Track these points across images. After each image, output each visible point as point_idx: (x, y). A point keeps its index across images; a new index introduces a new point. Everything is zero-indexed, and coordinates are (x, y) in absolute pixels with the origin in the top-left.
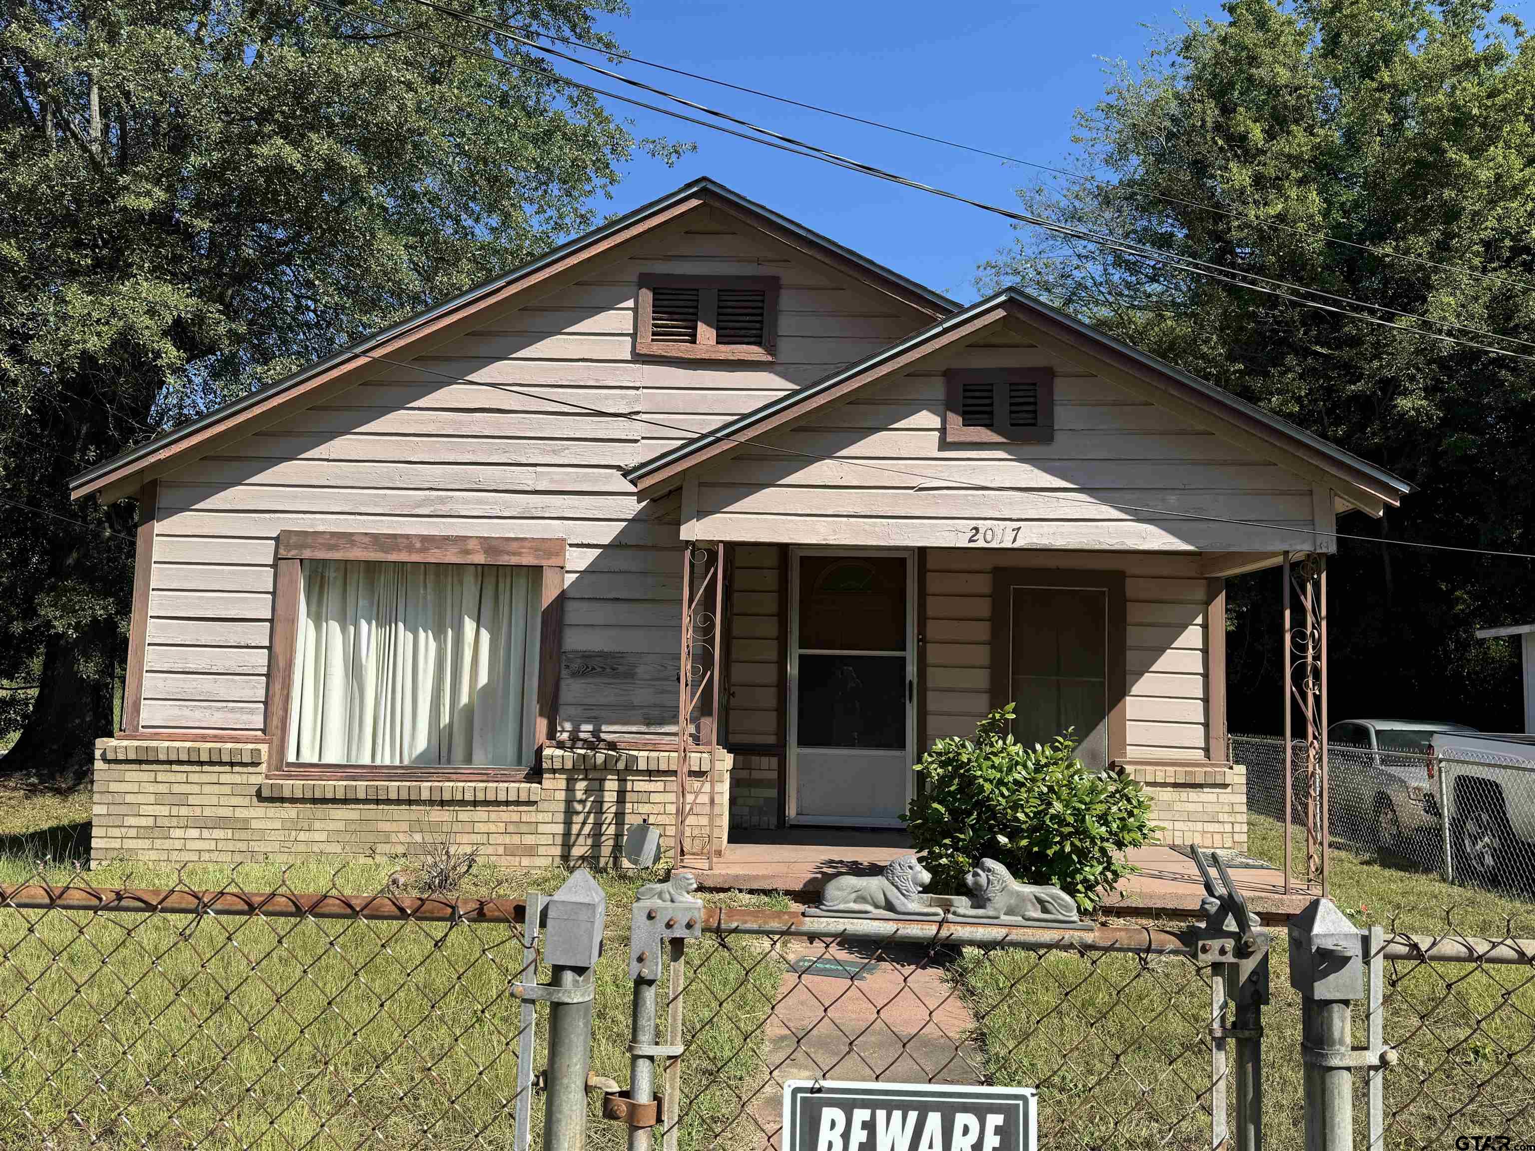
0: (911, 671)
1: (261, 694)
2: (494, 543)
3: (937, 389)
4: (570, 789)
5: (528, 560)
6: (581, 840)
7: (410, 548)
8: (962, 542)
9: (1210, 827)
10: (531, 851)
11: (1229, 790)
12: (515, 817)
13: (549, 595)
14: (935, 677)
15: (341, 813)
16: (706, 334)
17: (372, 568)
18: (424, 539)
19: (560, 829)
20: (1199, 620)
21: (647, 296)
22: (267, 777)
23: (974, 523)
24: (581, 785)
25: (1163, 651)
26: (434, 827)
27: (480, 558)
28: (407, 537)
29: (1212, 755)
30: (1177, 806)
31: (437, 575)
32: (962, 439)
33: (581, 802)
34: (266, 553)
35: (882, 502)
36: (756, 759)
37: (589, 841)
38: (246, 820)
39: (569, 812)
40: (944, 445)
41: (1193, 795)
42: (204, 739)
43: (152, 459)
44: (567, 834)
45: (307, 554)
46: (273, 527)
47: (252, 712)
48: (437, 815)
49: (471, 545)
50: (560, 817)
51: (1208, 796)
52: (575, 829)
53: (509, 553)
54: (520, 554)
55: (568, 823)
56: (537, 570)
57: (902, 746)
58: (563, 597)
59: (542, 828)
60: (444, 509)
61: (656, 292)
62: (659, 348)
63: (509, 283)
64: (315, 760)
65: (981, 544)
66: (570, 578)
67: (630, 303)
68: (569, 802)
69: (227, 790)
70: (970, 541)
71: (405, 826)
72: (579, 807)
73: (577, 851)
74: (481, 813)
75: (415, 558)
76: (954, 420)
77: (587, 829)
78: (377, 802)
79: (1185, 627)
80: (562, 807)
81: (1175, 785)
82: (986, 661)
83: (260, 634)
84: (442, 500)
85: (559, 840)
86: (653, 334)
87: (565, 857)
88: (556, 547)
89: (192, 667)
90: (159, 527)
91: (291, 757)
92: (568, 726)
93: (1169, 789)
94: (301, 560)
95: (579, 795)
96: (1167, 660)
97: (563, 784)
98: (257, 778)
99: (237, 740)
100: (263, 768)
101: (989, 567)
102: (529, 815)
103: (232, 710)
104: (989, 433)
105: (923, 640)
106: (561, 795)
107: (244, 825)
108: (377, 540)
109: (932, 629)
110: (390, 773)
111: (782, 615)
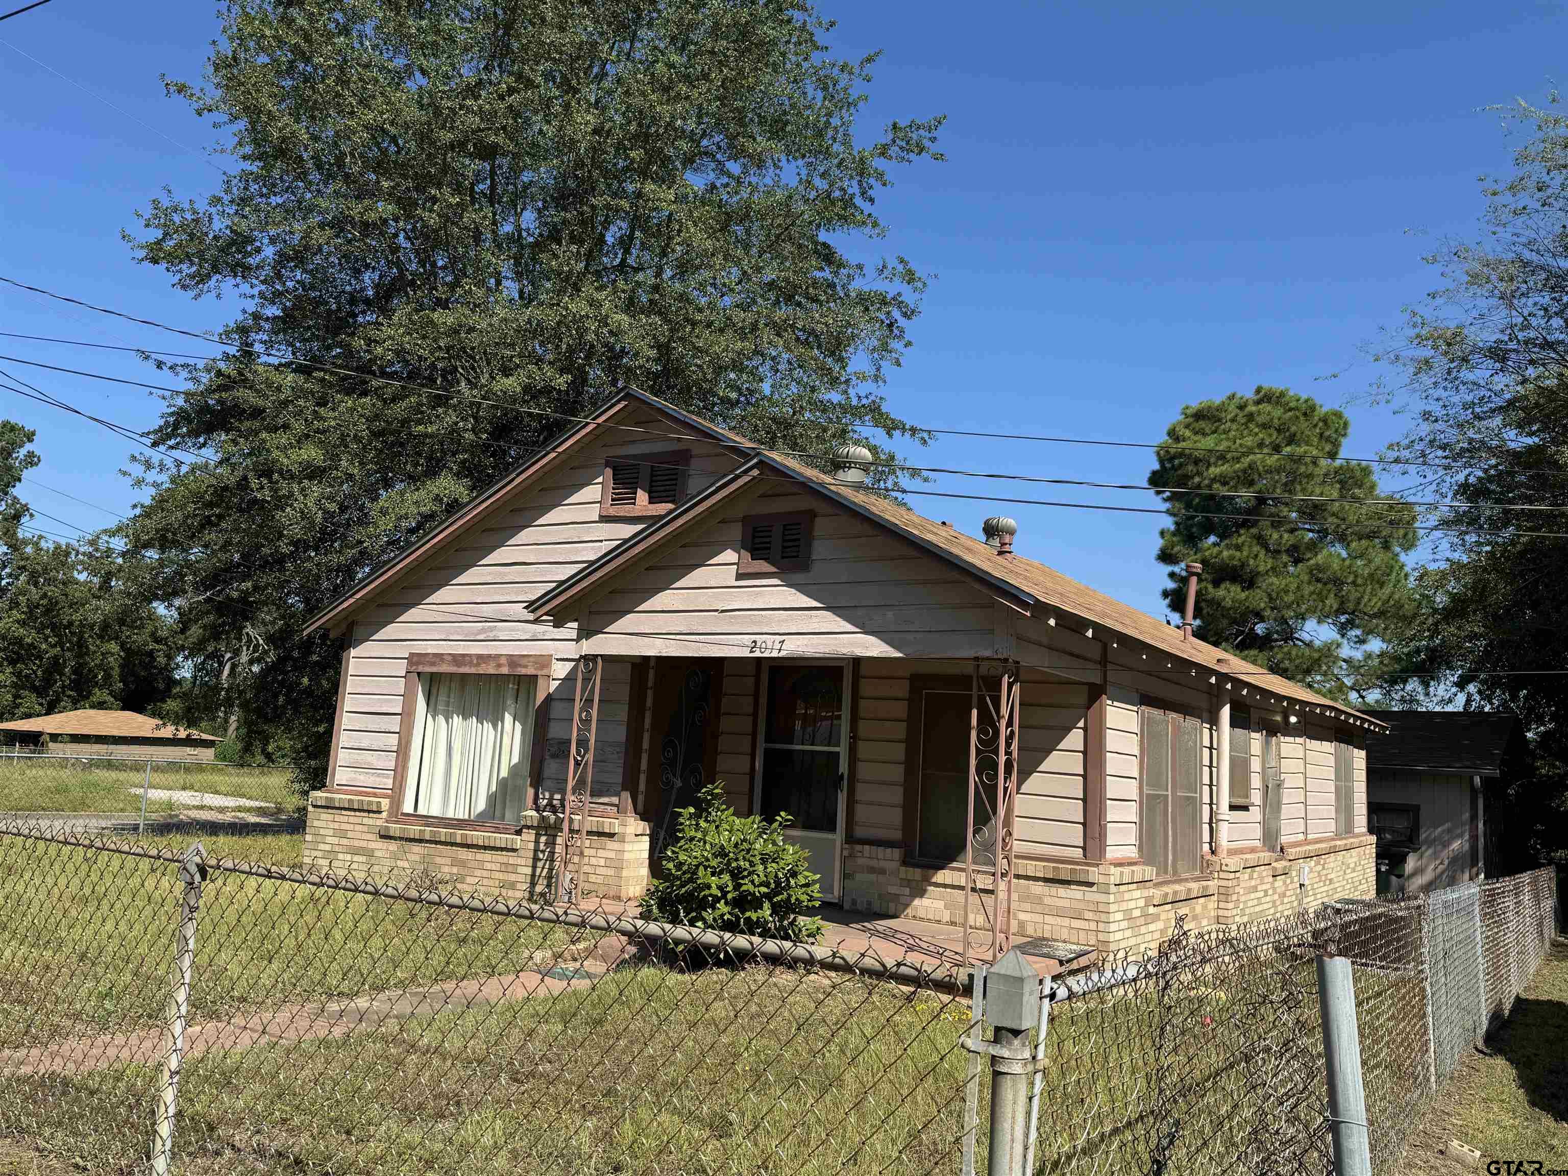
0: (843, 764)
1: (392, 765)
2: (515, 659)
3: (736, 532)
4: (537, 842)
5: (530, 671)
6: (540, 882)
7: (471, 664)
8: (745, 653)
9: (1076, 924)
10: (512, 886)
11: (1094, 888)
12: (505, 860)
13: (541, 697)
14: (864, 771)
15: (417, 848)
16: (642, 497)
17: (464, 678)
18: (480, 657)
19: (529, 871)
20: (1081, 724)
21: (609, 472)
22: (387, 821)
23: (754, 637)
24: (543, 839)
25: (1049, 752)
26: (462, 864)
27: (505, 670)
28: (470, 655)
29: (1088, 855)
30: (1047, 900)
31: (497, 682)
32: (749, 570)
33: (543, 852)
34: (401, 668)
35: (695, 623)
37: (545, 882)
38: (373, 850)
39: (536, 859)
40: (739, 577)
41: (1062, 891)
42: (367, 794)
43: (340, 608)
44: (533, 875)
45: (420, 669)
46: (403, 651)
47: (388, 777)
48: (463, 854)
49: (503, 661)
50: (530, 862)
51: (1075, 892)
52: (538, 870)
53: (520, 666)
54: (526, 667)
55: (534, 867)
56: (533, 680)
57: (832, 828)
58: (549, 698)
59: (520, 870)
60: (491, 635)
61: (615, 469)
62: (613, 511)
63: (518, 475)
64: (411, 811)
65: (757, 654)
66: (554, 685)
67: (600, 479)
68: (536, 851)
69: (365, 829)
70: (751, 652)
71: (448, 861)
72: (541, 856)
73: (539, 889)
74: (487, 856)
75: (473, 670)
76: (747, 555)
77: (544, 874)
78: (436, 843)
79: (1069, 730)
80: (531, 854)
81: (1046, 880)
82: (902, 757)
83: (394, 724)
84: (491, 629)
85: (529, 879)
86: (613, 500)
87: (531, 893)
88: (544, 661)
89: (363, 745)
90: (353, 652)
92: (547, 795)
93: (1041, 883)
94: (419, 674)
95: (542, 847)
96: (1053, 761)
97: (533, 838)
98: (379, 821)
99: (375, 795)
100: (384, 815)
101: (908, 675)
102: (512, 859)
103: (379, 775)
104: (766, 564)
105: (854, 738)
106: (531, 846)
107: (369, 853)
108: (458, 659)
109: (865, 728)
110: (460, 824)
111: (755, 715)
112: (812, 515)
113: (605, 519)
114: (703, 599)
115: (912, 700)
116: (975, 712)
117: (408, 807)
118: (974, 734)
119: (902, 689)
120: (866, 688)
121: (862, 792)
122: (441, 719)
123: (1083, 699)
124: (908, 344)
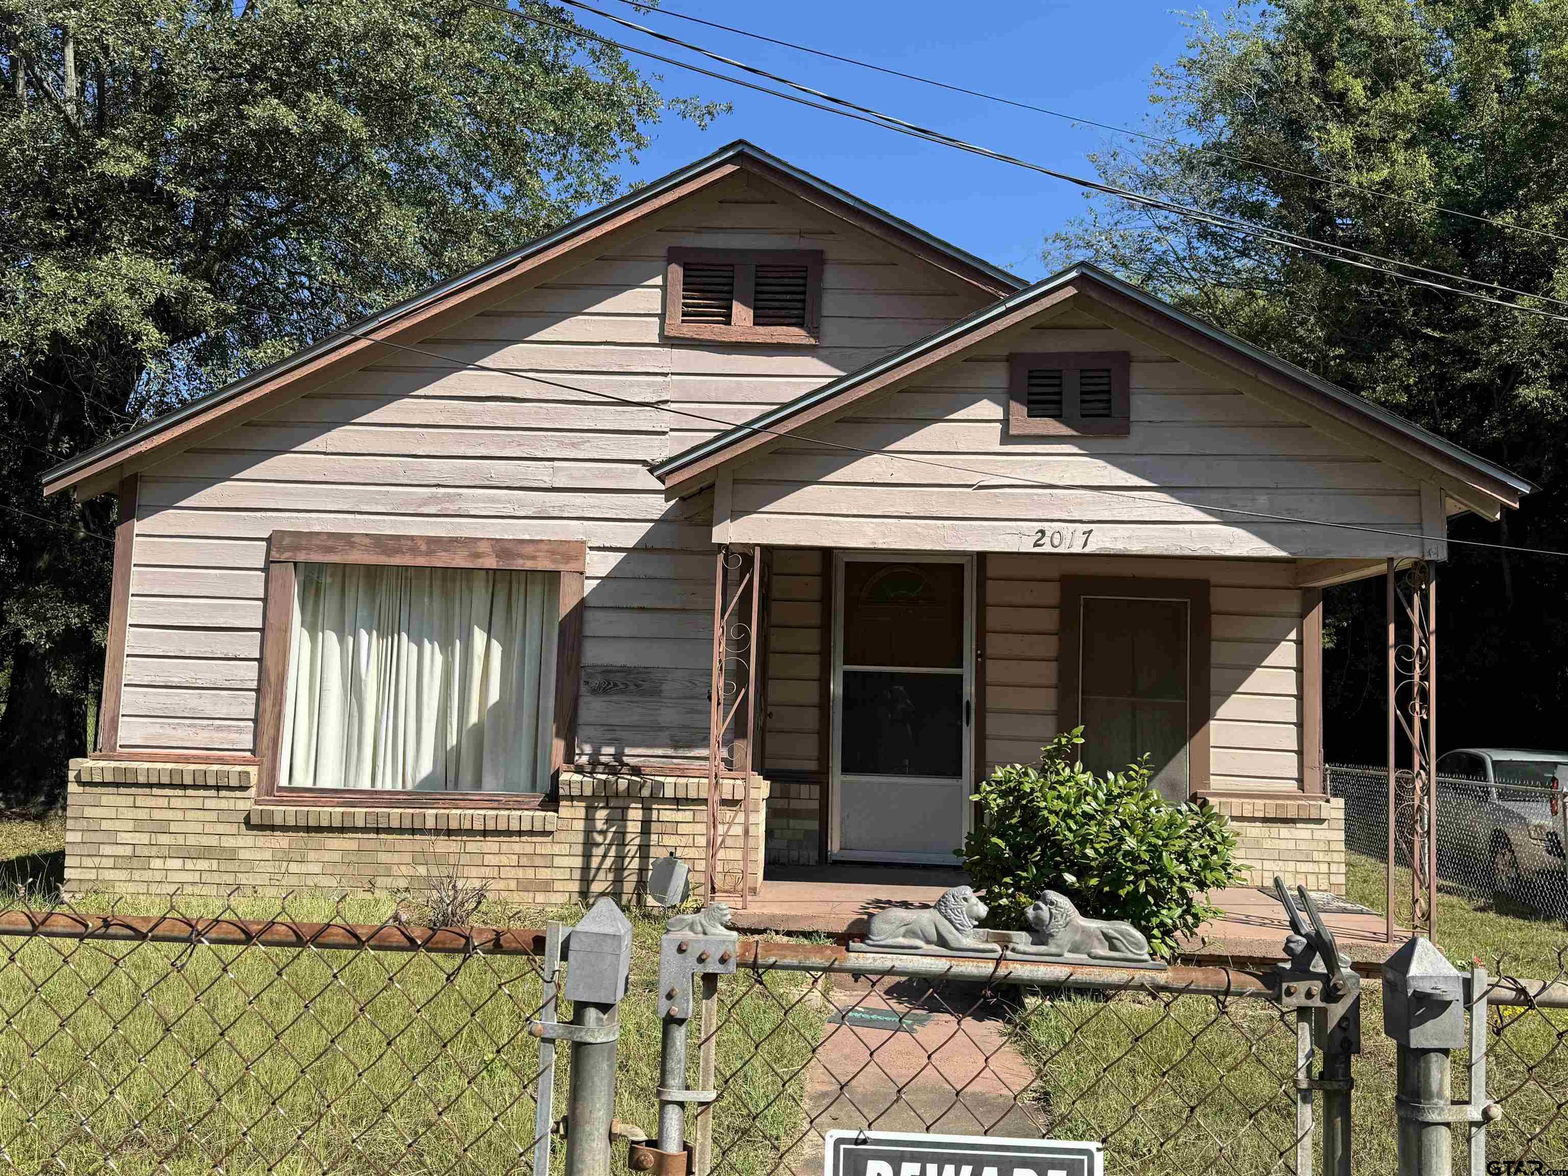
0: (969, 690)
1: (250, 711)
2: (507, 545)
3: (999, 375)
4: (589, 819)
5: (544, 564)
6: (601, 875)
7: (414, 551)
8: (1027, 547)
9: (1303, 867)
10: (547, 886)
11: (1325, 825)
12: (529, 849)
13: (567, 604)
14: (993, 696)
15: (336, 842)
16: (742, 314)
17: (373, 573)
18: (430, 540)
19: (578, 862)
20: (1293, 635)
21: (676, 272)
22: (257, 802)
23: (1039, 526)
24: (601, 814)
25: (1252, 669)
26: (439, 860)
27: (491, 562)
28: (412, 538)
29: (1306, 787)
30: (1267, 844)
31: (444, 580)
32: (1027, 431)
33: (603, 833)
34: (256, 555)
35: (936, 501)
36: (794, 787)
37: (611, 876)
38: (234, 850)
39: (589, 844)
40: (1007, 438)
41: (1285, 831)
42: (187, 760)
44: (586, 868)
45: (301, 557)
46: (265, 526)
47: (240, 730)
48: (443, 845)
49: (482, 547)
50: (579, 849)
51: (1302, 832)
52: (595, 862)
53: (521, 556)
54: (534, 558)
55: (587, 856)
56: (552, 578)
57: (958, 773)
58: (582, 606)
59: (558, 861)
60: (452, 508)
61: (686, 268)
62: (689, 330)
64: (309, 784)
65: (1047, 549)
66: (590, 585)
67: (658, 280)
68: (588, 832)
69: (213, 816)
70: (1036, 545)
71: (408, 858)
72: (599, 838)
73: (597, 887)
74: (491, 844)
75: (421, 561)
76: (1019, 410)
77: (608, 862)
78: (378, 831)
79: (1277, 643)
80: (580, 838)
81: (1265, 820)
82: (1053, 680)
83: (250, 645)
84: (450, 498)
85: (577, 875)
86: (683, 315)
87: (584, 894)
88: (569, 550)
89: (175, 681)
90: (139, 526)
91: (283, 781)
92: (588, 749)
93: (1258, 824)
94: (295, 563)
95: (600, 825)
96: (1257, 680)
97: (582, 813)
98: (244, 803)
99: (222, 761)
100: (252, 792)
101: (1055, 574)
102: (544, 846)
103: (219, 728)
104: (1057, 424)
105: (981, 656)
106: (580, 825)
107: (230, 855)
108: (379, 542)
109: (993, 644)
110: (392, 799)
111: (825, 628)
113: (668, 341)
114: (943, 470)
115: (1066, 608)
116: (1392, 627)
118: (1392, 653)
119: (1052, 594)
120: (993, 590)
121: (993, 724)
122: (331, 638)
123: (1295, 608)
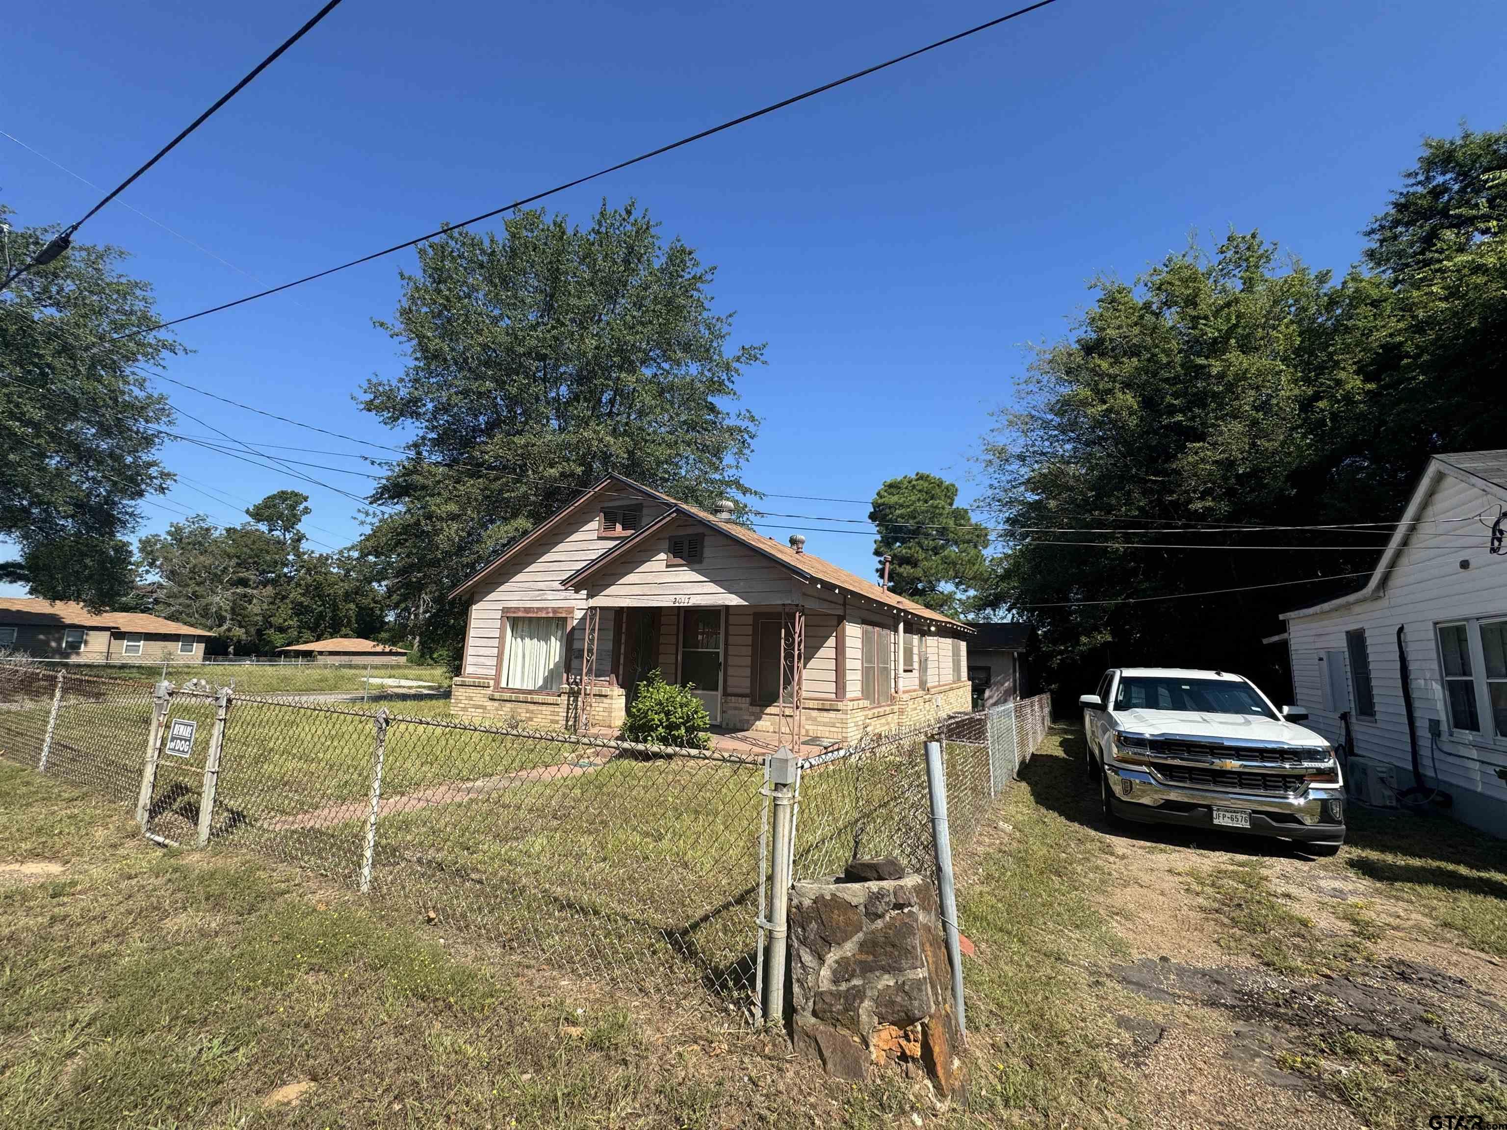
0: (721, 659)
1: (495, 663)
2: (555, 609)
3: (666, 544)
4: (569, 700)
5: (564, 615)
6: (571, 719)
7: (534, 612)
8: (671, 604)
9: (832, 729)
10: (557, 722)
11: (841, 712)
12: (553, 709)
13: (569, 628)
14: (731, 661)
15: (508, 705)
16: (619, 527)
18: (538, 608)
19: (565, 714)
21: (602, 514)
22: (493, 692)
23: (675, 597)
24: (572, 699)
25: (819, 648)
26: (532, 712)
27: (551, 615)
28: (533, 608)
29: (838, 697)
30: (819, 719)
31: (547, 621)
32: (672, 563)
33: (572, 705)
34: (499, 615)
35: (646, 590)
37: (573, 720)
38: (485, 706)
39: (568, 709)
40: (668, 566)
41: (825, 714)
42: (483, 678)
43: (469, 584)
44: (567, 717)
45: (508, 615)
46: (500, 606)
47: (493, 669)
48: (532, 707)
49: (550, 610)
50: (565, 710)
51: (832, 714)
52: (570, 714)
53: (558, 612)
54: (561, 613)
55: (568, 712)
56: (565, 619)
57: (717, 690)
58: (573, 628)
59: (560, 714)
60: (543, 598)
61: (605, 513)
62: (604, 535)
63: (556, 517)
64: (505, 686)
65: (677, 604)
66: (575, 622)
67: (598, 519)
68: (568, 705)
69: (482, 695)
70: (674, 604)
71: (525, 710)
72: (571, 707)
73: (570, 723)
74: (544, 707)
75: (535, 615)
76: (671, 556)
77: (573, 716)
78: (518, 702)
79: (828, 638)
80: (566, 706)
81: (818, 709)
82: (750, 653)
83: (496, 643)
84: (543, 595)
85: (565, 718)
86: (604, 529)
87: (566, 725)
88: (571, 610)
89: (480, 654)
90: (474, 607)
92: (573, 677)
93: (816, 711)
94: (507, 617)
95: (571, 702)
96: (821, 653)
97: (566, 698)
98: (489, 692)
99: (487, 679)
100: (492, 688)
102: (556, 709)
103: (488, 669)
104: (681, 560)
105: (726, 644)
106: (566, 702)
107: (484, 708)
108: (527, 609)
109: (731, 639)
110: (530, 692)
111: (677, 635)
112: (704, 535)
113: (600, 538)
114: (649, 578)
115: (754, 626)
116: (783, 631)
117: (503, 685)
118: (783, 641)
119: (750, 620)
120: (732, 620)
121: (730, 671)
122: (519, 640)
123: (835, 623)
124: (752, 451)
